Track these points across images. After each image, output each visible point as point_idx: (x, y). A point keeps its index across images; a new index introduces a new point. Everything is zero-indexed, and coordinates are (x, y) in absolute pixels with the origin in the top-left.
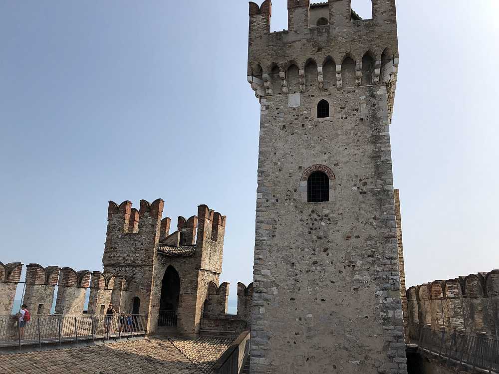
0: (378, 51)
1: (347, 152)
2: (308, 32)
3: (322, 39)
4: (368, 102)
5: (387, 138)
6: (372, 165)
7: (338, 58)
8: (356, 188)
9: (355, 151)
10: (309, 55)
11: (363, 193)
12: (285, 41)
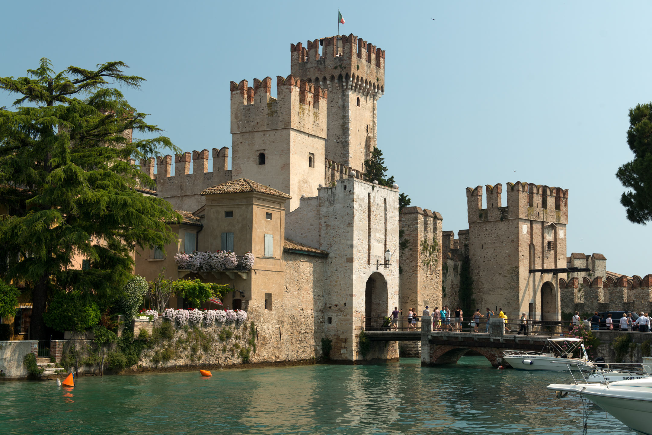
0: (344, 74)
1: (333, 123)
2: (315, 62)
3: (321, 67)
4: (342, 98)
5: (348, 116)
6: (342, 129)
7: (328, 77)
8: (335, 141)
9: (336, 123)
10: (316, 76)
11: (338, 142)
12: (306, 67)
